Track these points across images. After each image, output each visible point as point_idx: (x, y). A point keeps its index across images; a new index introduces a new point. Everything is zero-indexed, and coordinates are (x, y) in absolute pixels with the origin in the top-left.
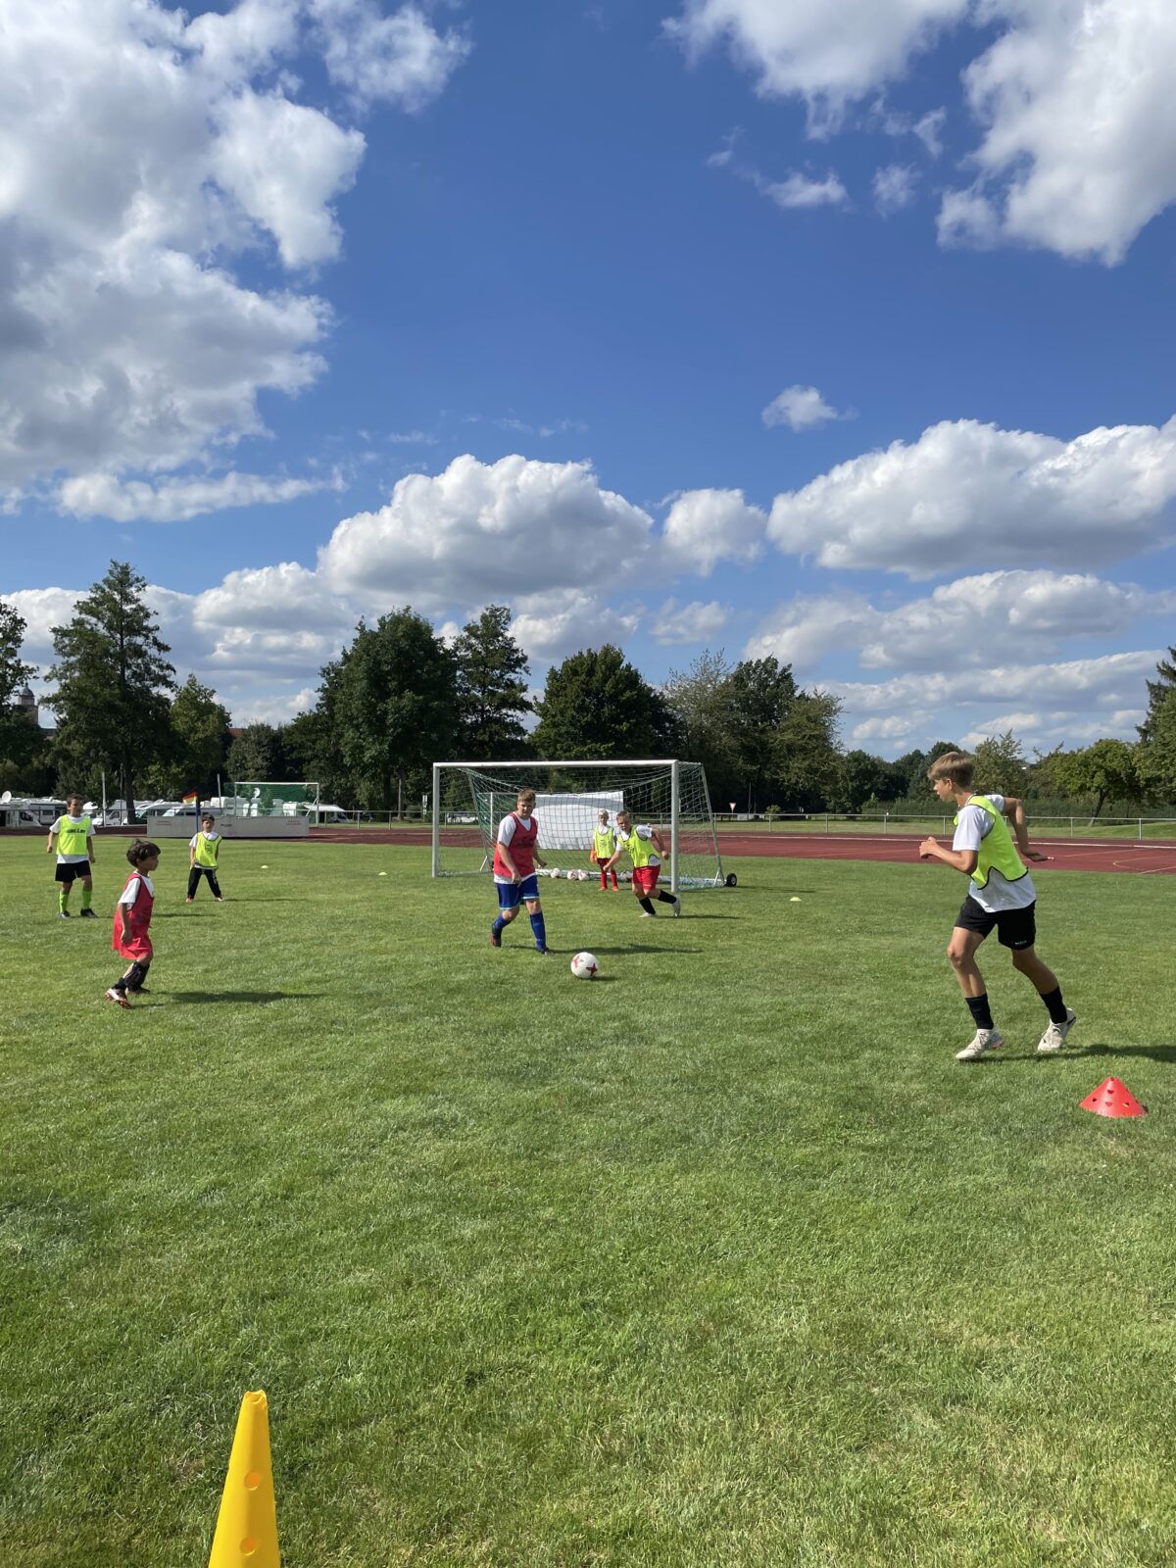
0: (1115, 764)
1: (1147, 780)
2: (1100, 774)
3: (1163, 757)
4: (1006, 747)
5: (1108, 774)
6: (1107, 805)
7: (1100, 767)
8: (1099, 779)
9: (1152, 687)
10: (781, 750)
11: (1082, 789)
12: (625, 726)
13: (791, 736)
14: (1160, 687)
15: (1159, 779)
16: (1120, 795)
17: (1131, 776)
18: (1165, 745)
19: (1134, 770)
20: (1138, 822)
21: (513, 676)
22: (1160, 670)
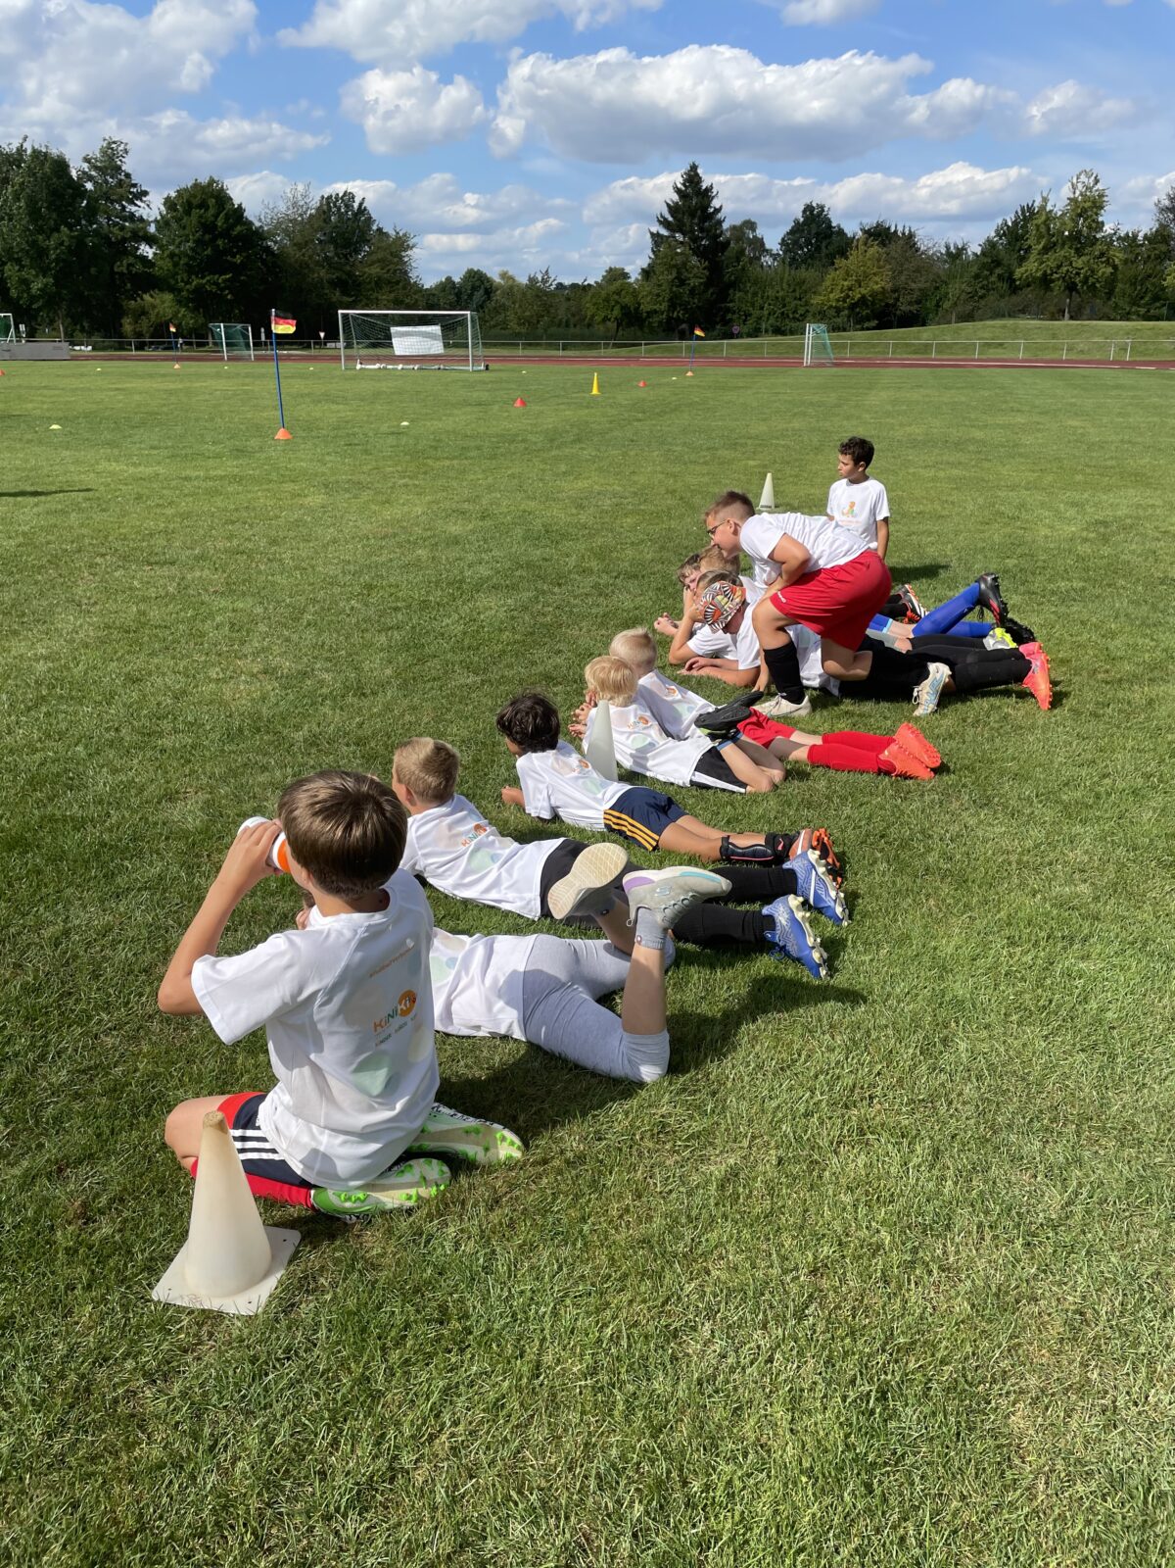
0: (627, 300)
1: (647, 312)
2: (617, 307)
3: (658, 295)
4: (544, 281)
5: (622, 308)
6: (620, 333)
7: (617, 302)
8: (617, 312)
9: (652, 234)
10: (370, 283)
11: (605, 319)
12: (238, 259)
13: (378, 270)
14: (658, 235)
15: (655, 312)
16: (630, 325)
17: (637, 309)
18: (660, 286)
19: (639, 304)
20: (641, 345)
21: (133, 209)
22: (659, 221)
